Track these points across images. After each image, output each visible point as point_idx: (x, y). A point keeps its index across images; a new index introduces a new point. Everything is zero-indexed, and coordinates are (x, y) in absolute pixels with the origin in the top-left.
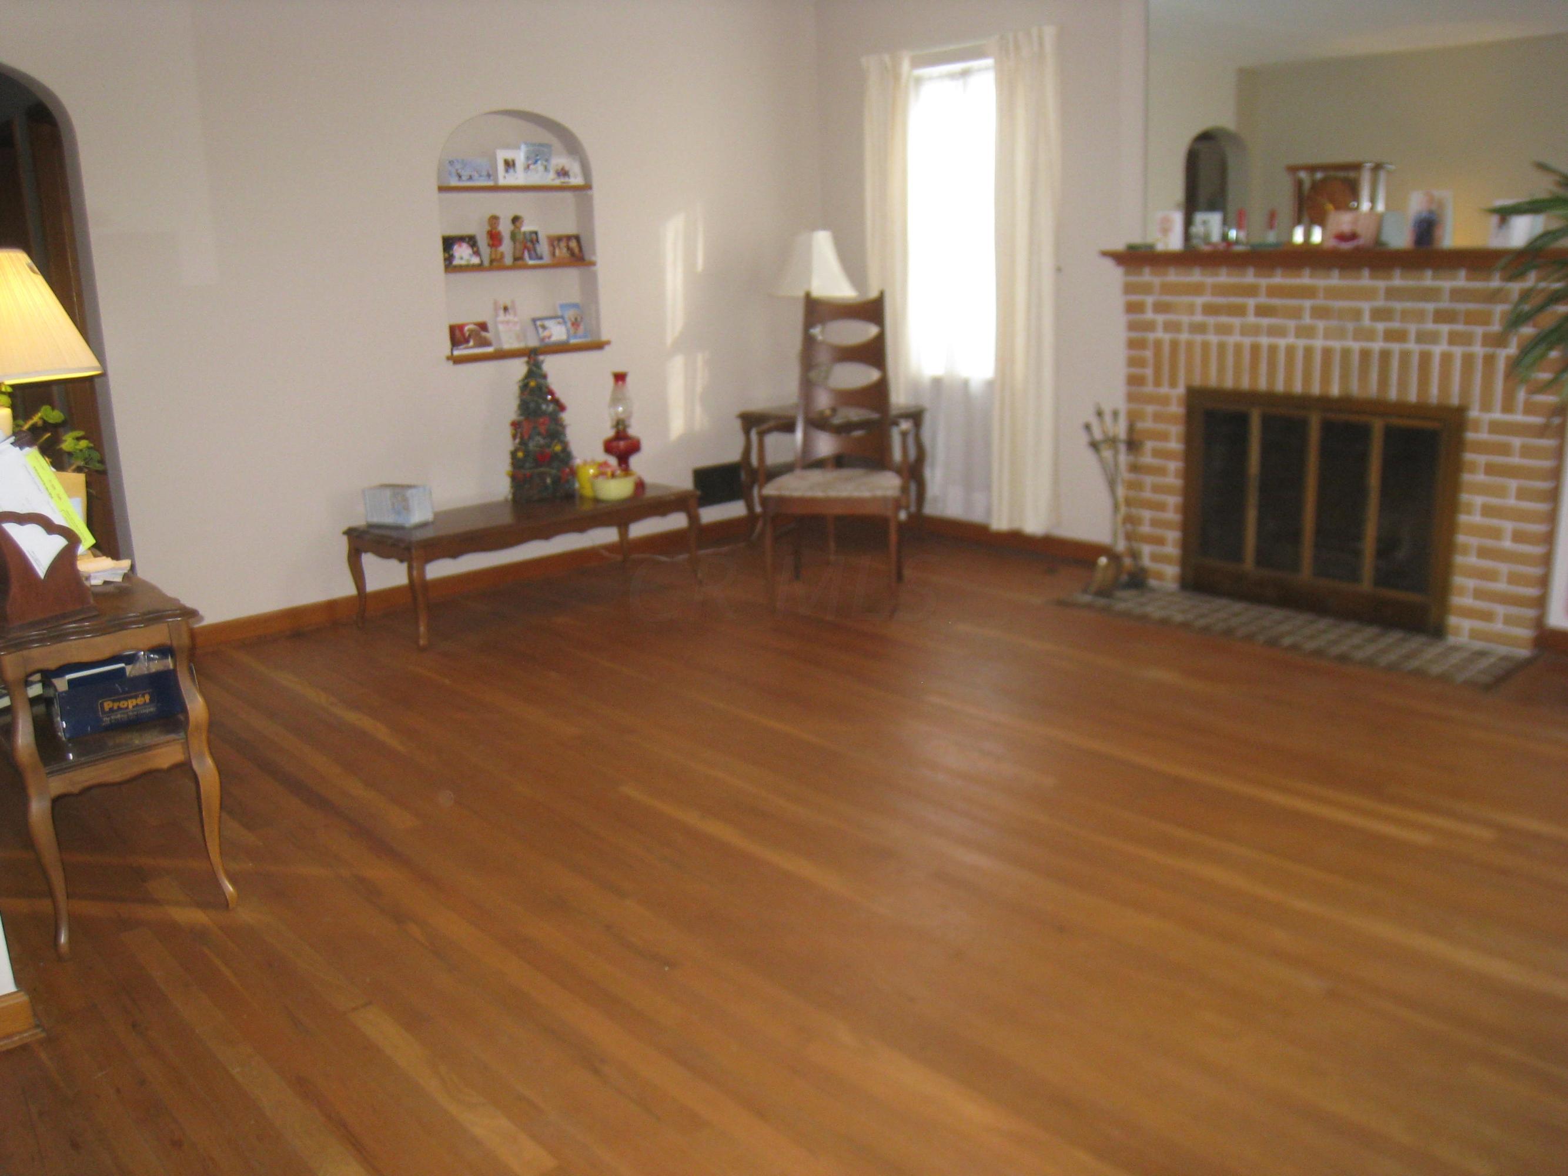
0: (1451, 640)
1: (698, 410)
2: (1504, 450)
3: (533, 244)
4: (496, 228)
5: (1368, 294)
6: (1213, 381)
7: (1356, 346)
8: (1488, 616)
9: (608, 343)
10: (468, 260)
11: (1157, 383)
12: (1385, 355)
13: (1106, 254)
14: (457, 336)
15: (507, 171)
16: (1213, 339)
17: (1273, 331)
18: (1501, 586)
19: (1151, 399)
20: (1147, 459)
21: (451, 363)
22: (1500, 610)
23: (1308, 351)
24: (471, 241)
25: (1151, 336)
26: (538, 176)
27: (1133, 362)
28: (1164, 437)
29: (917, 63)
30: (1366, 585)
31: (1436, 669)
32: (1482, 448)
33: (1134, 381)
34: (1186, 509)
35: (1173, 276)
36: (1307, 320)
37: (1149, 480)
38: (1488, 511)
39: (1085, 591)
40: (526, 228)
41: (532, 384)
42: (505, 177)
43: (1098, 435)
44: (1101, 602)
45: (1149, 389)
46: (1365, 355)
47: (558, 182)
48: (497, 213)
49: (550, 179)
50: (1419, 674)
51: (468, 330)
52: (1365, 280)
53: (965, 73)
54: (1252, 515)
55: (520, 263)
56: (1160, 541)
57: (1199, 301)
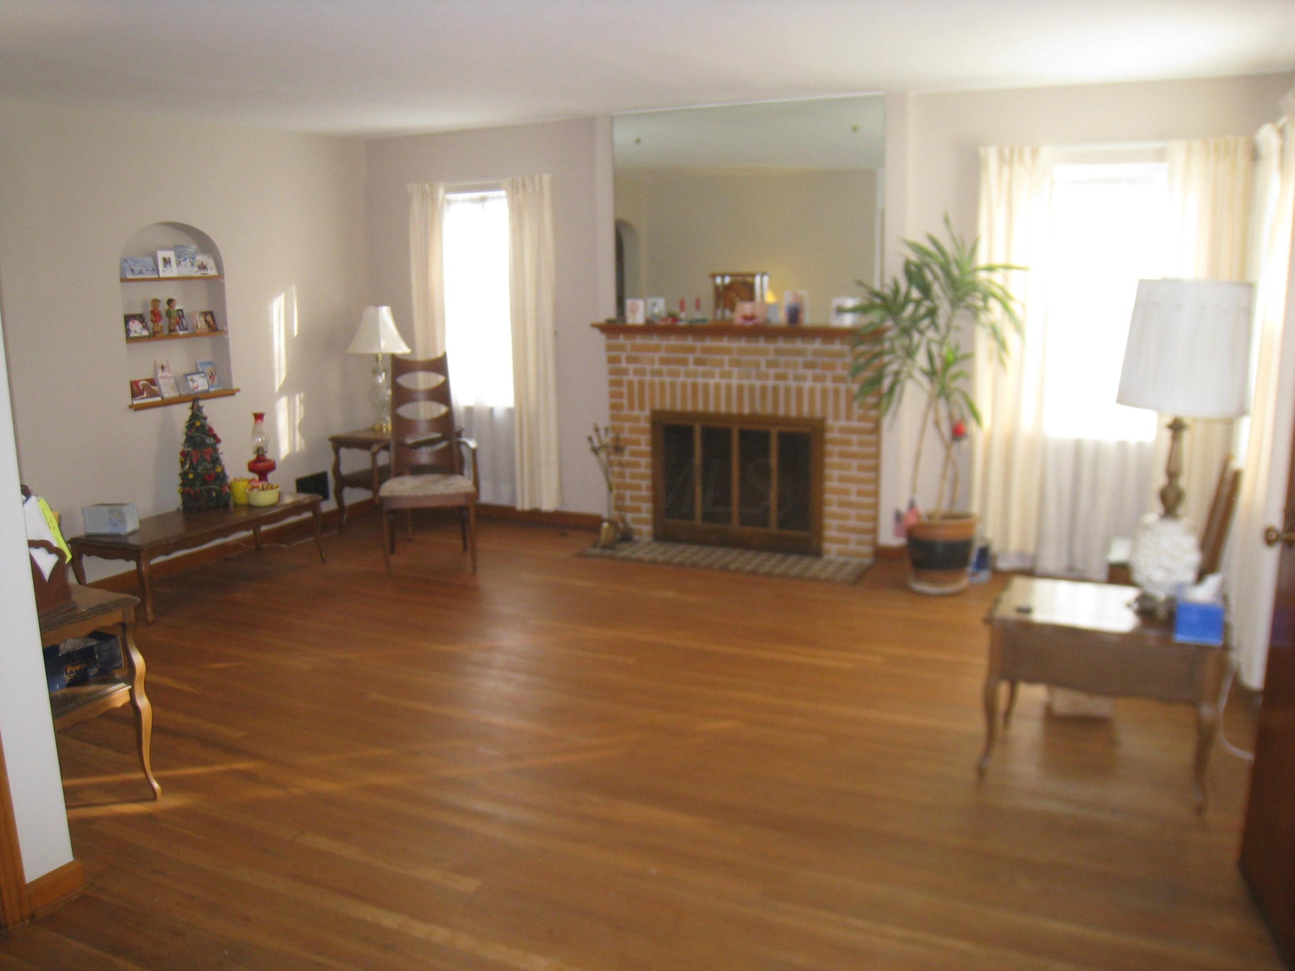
0: (827, 558)
1: (298, 436)
2: (848, 443)
3: (181, 319)
4: (157, 309)
5: (764, 352)
6: (668, 406)
7: (758, 383)
8: (845, 542)
9: (238, 390)
10: (140, 333)
11: (631, 408)
12: (775, 389)
13: (595, 326)
14: (136, 390)
15: (165, 267)
16: (667, 380)
17: (705, 375)
18: (853, 523)
19: (630, 419)
20: (626, 457)
21: (132, 410)
22: (853, 537)
23: (729, 388)
24: (140, 318)
25: (625, 378)
26: (188, 270)
27: (613, 395)
28: (637, 443)
29: (448, 191)
30: (773, 528)
31: (823, 575)
32: (836, 442)
33: (615, 407)
34: (654, 488)
35: (639, 341)
36: (727, 368)
37: (628, 471)
38: (842, 479)
39: (595, 546)
40: (178, 307)
41: (198, 424)
42: (164, 271)
43: (597, 444)
44: (608, 552)
45: (626, 412)
46: (764, 389)
47: (199, 274)
48: (157, 297)
49: (195, 272)
50: (814, 579)
51: (142, 385)
52: (762, 344)
53: (483, 200)
54: (698, 490)
55: (174, 333)
56: (637, 510)
57: (657, 356)
